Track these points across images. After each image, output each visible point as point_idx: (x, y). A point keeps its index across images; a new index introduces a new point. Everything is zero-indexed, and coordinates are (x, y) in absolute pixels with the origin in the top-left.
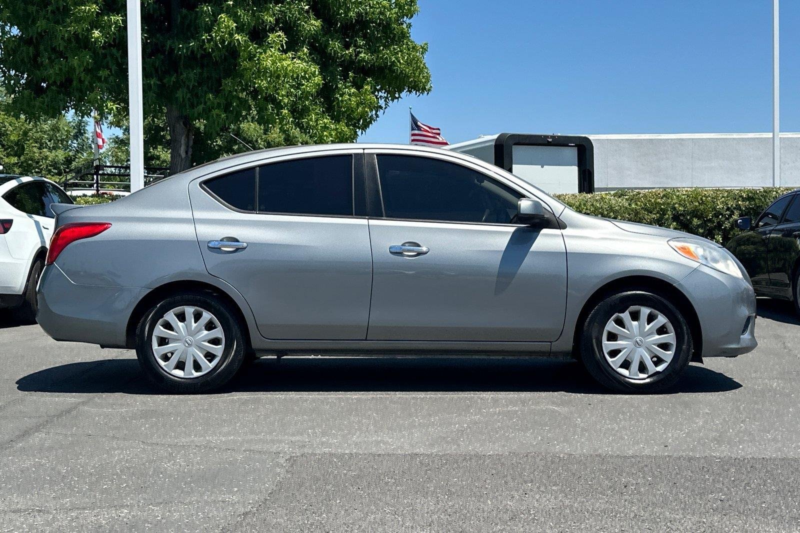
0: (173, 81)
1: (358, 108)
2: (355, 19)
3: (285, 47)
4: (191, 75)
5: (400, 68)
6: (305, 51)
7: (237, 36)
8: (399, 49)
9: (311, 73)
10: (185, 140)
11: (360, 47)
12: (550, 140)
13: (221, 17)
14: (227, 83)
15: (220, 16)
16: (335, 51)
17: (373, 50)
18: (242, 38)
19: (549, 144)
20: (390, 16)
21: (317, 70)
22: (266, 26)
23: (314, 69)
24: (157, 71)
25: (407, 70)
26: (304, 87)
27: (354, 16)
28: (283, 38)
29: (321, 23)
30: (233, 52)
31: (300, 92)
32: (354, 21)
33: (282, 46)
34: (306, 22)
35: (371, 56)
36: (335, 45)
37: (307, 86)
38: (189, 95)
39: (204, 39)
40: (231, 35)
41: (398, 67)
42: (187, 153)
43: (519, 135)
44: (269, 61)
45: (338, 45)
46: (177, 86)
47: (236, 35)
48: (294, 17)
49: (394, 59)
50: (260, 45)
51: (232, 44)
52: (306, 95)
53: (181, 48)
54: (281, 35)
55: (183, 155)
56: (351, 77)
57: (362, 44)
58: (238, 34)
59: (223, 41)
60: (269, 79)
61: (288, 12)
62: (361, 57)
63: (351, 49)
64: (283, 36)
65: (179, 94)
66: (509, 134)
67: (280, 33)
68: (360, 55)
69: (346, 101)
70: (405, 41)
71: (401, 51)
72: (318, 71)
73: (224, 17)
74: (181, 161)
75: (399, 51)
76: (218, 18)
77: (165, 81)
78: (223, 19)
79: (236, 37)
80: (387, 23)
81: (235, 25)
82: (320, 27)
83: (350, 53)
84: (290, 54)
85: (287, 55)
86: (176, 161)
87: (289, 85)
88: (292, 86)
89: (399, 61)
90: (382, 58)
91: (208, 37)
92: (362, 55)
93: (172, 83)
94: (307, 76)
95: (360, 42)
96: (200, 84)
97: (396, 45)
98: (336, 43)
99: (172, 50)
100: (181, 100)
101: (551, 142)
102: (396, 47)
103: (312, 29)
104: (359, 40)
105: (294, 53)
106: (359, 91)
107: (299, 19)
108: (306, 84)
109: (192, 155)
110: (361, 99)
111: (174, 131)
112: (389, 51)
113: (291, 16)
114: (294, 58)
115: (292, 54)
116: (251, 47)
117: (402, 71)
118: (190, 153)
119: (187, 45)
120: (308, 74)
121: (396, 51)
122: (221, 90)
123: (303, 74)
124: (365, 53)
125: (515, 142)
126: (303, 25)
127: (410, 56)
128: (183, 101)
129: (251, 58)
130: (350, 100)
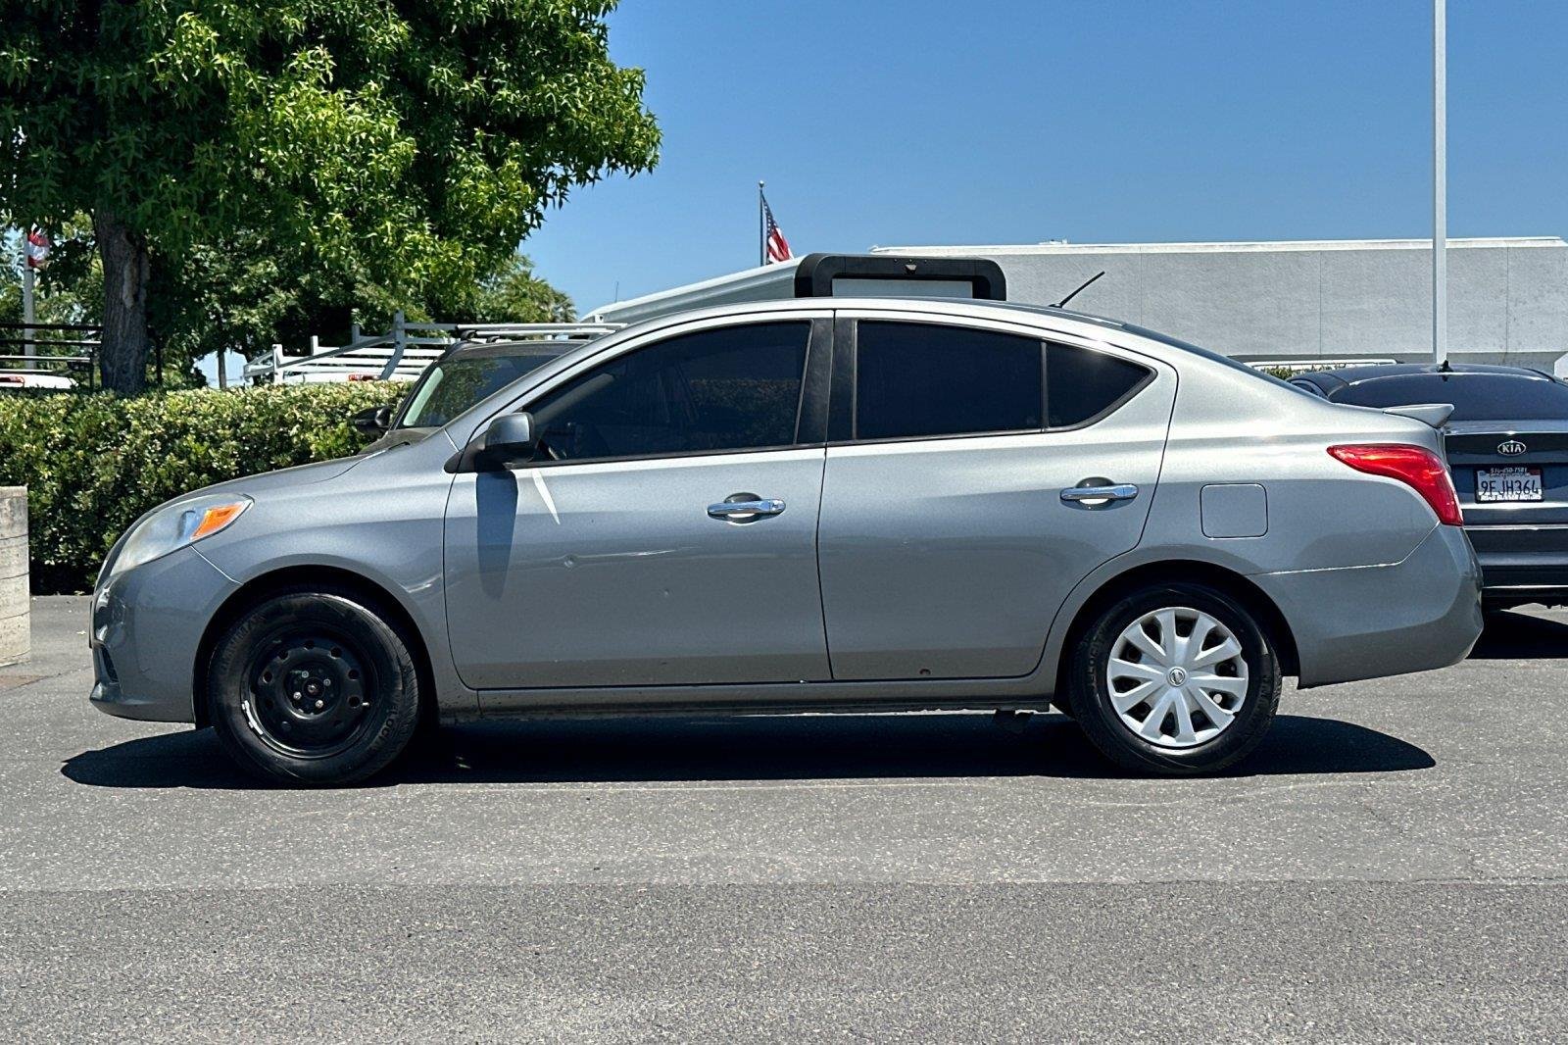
0: (95, 153)
1: (493, 206)
2: (487, 17)
3: (331, 79)
4: (129, 139)
5: (577, 119)
6: (373, 89)
7: (219, 59)
8: (576, 81)
9: (381, 135)
10: (131, 271)
11: (500, 74)
12: (912, 267)
13: (184, 20)
14: (204, 154)
15: (181, 17)
16: (442, 84)
17: (525, 83)
18: (229, 62)
19: (910, 276)
20: (555, 12)
21: (393, 128)
22: (288, 33)
23: (386, 127)
24: (62, 130)
25: (593, 123)
26: (373, 163)
27: (484, 12)
28: (326, 61)
29: (410, 28)
30: (214, 89)
31: (367, 173)
32: (485, 21)
33: (326, 77)
34: (377, 27)
35: (522, 95)
36: (442, 73)
37: (378, 162)
38: (126, 179)
39: (153, 63)
40: (207, 56)
41: (573, 117)
42: (136, 297)
43: (845, 258)
44: (287, 108)
45: (448, 74)
46: (101, 162)
47: (218, 56)
48: (351, 17)
49: (565, 101)
50: (275, 74)
51: (210, 75)
52: (380, 180)
53: (107, 80)
54: (322, 54)
55: (129, 303)
56: (479, 137)
57: (504, 68)
58: (222, 54)
59: (189, 68)
60: (292, 146)
61: (339, 7)
62: (501, 96)
63: (475, 81)
64: (327, 57)
65: (106, 177)
66: (825, 254)
67: (320, 50)
68: (500, 92)
69: (466, 190)
70: (590, 64)
71: (581, 84)
72: (396, 130)
73: (189, 19)
74: (125, 314)
75: (576, 84)
76: (178, 21)
77: (77, 152)
78: (187, 24)
79: (216, 60)
80: (550, 27)
81: (215, 34)
82: (407, 36)
83: (473, 89)
84: (341, 94)
85: (336, 95)
86: (115, 315)
87: (344, 158)
88: (349, 161)
89: (576, 106)
90: (541, 99)
91: (162, 61)
92: (504, 92)
93: (91, 157)
94: (372, 139)
95: (501, 65)
96: (150, 156)
97: (572, 71)
98: (445, 70)
99: (90, 84)
100: (111, 189)
101: (914, 271)
102: (571, 75)
103: (388, 42)
104: (500, 60)
105: (349, 92)
106: (493, 168)
107: (362, 20)
108: (376, 157)
109: (146, 302)
110: (498, 185)
111: (108, 251)
112: (555, 85)
113: (345, 14)
114: (352, 102)
115: (346, 94)
116: (251, 80)
117: (581, 127)
118: (142, 298)
119: (121, 77)
120: (374, 136)
121: (570, 85)
122: (193, 166)
123: (363, 135)
124: (509, 89)
125: (834, 273)
126: (371, 33)
127: (598, 95)
128: (115, 190)
129: (255, 101)
130: (475, 187)
